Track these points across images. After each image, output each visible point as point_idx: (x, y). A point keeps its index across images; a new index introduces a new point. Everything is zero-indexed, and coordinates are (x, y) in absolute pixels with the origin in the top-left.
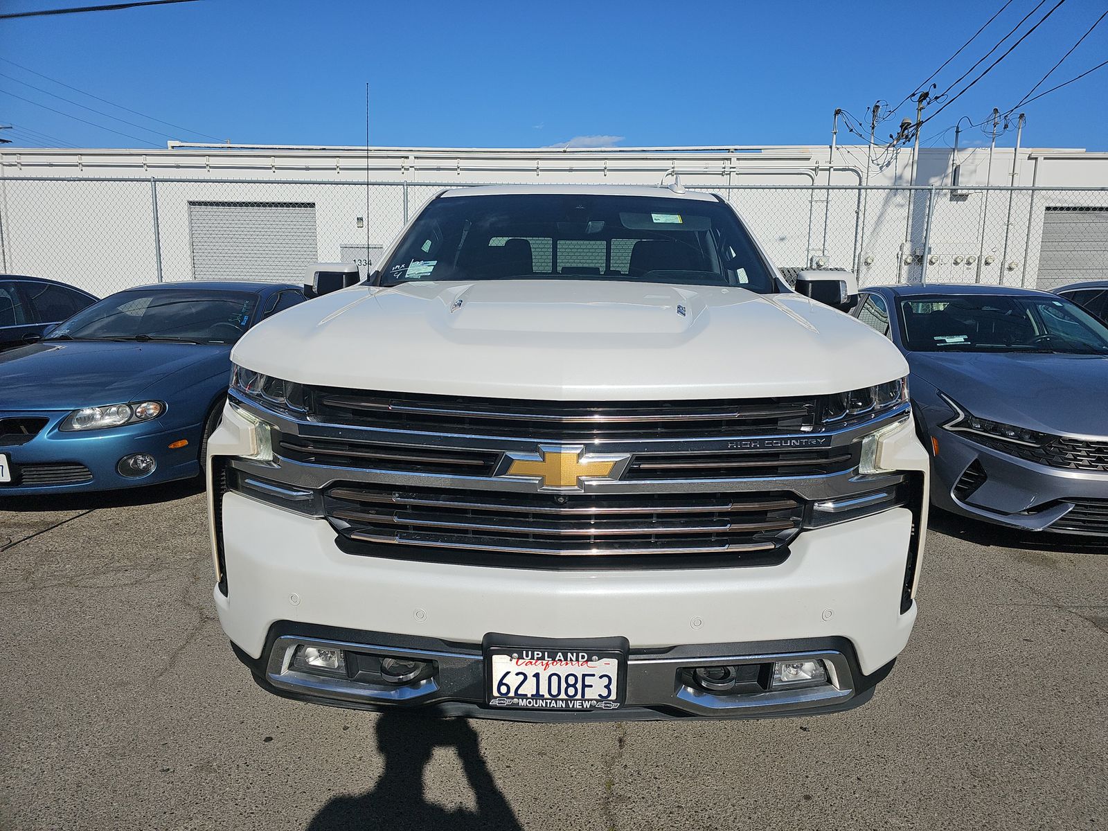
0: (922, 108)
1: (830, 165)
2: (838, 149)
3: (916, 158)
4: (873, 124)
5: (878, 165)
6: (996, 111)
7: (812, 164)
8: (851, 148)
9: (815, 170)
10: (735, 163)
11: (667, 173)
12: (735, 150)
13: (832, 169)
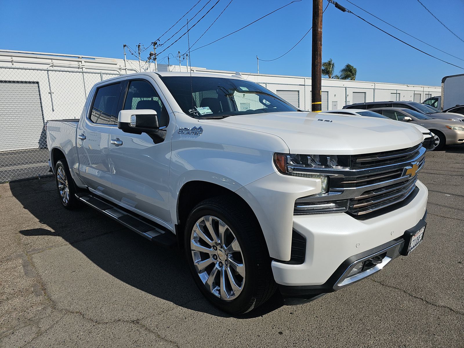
0: (155, 48)
1: (126, 68)
2: (127, 61)
3: (157, 67)
4: (139, 52)
5: (144, 69)
6: (179, 52)
7: (118, 66)
8: (132, 61)
9: (120, 69)
10: (83, 63)
11: (50, 65)
12: (82, 57)
13: (127, 70)
